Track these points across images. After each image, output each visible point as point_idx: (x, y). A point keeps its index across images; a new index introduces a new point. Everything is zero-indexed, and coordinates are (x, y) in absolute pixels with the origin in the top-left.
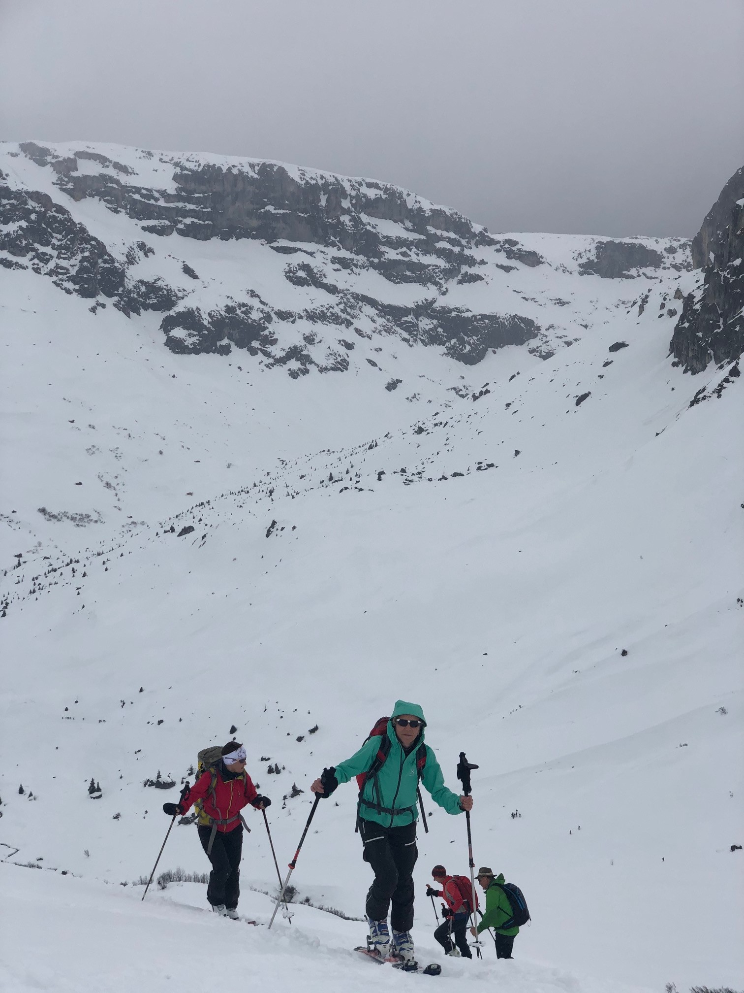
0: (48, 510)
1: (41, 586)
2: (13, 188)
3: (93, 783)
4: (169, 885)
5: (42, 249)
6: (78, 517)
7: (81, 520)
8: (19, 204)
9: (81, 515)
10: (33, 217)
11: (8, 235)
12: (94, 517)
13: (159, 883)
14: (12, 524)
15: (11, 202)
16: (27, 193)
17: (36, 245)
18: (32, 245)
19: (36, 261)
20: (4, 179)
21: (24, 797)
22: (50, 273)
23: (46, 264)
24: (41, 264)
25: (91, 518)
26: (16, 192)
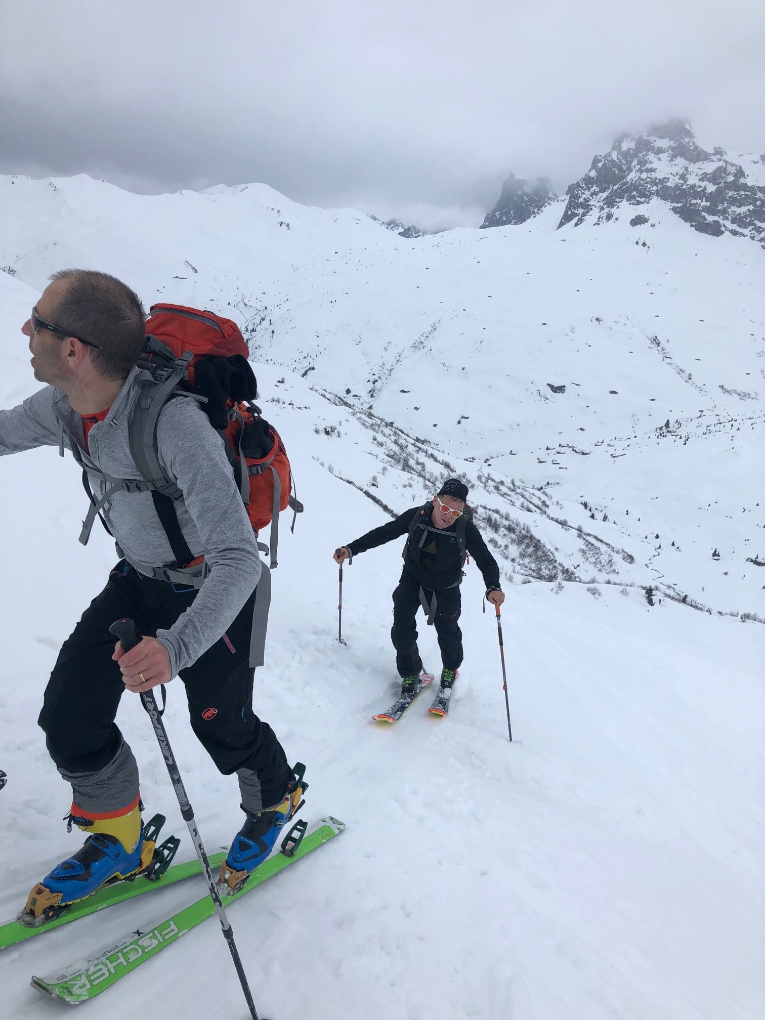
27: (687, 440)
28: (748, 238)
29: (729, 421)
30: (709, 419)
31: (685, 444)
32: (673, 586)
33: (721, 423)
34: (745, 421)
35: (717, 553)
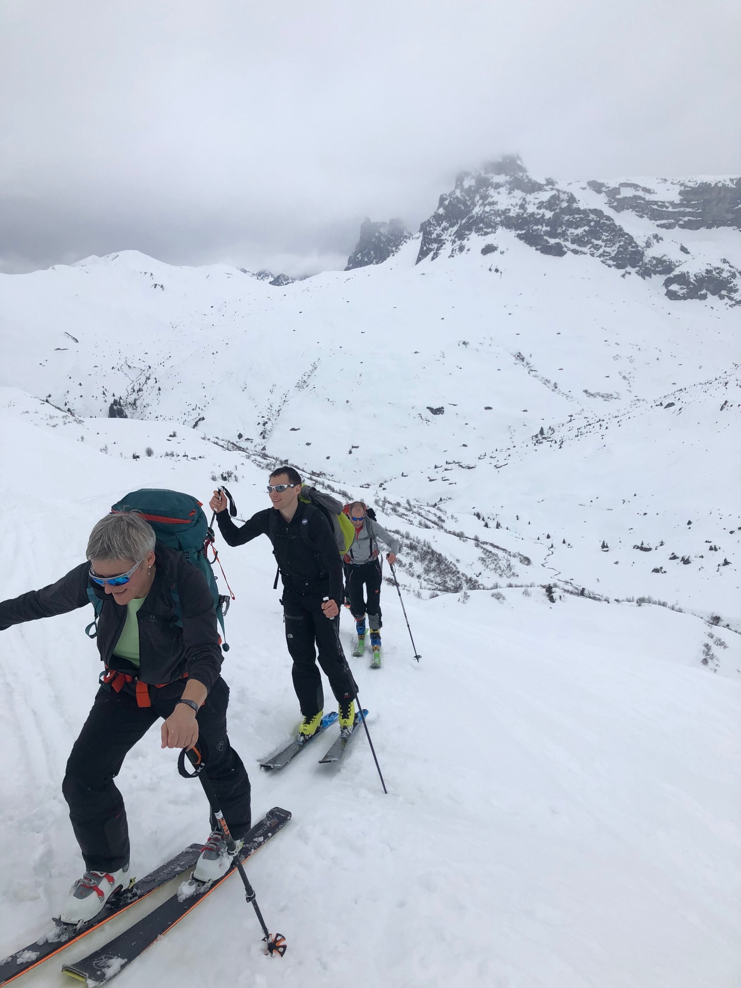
0: (589, 391)
1: (582, 433)
2: (582, 208)
3: (604, 543)
4: (643, 604)
5: (596, 242)
6: (606, 396)
7: (607, 397)
8: (585, 217)
9: (607, 394)
10: (592, 224)
11: (577, 235)
12: (615, 395)
13: (637, 602)
14: (568, 398)
15: (580, 216)
16: (590, 210)
17: (593, 240)
18: (590, 240)
19: (592, 249)
20: (577, 203)
21: (565, 546)
22: (600, 256)
23: (598, 251)
24: (595, 251)
25: (613, 396)
26: (583, 210)
27: (562, 444)
28: (588, 255)
29: (598, 422)
30: (579, 422)
31: (560, 448)
32: (569, 581)
33: (590, 425)
34: (612, 419)
35: (605, 544)
